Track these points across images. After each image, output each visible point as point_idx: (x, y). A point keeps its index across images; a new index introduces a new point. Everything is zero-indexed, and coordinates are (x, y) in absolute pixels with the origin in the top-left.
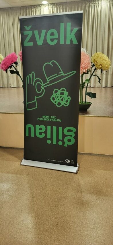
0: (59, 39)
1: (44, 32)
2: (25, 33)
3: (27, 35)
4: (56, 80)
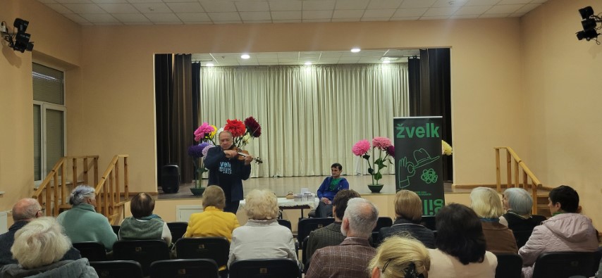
0: (426, 134)
1: (413, 129)
2: (398, 128)
3: (400, 130)
4: (425, 162)
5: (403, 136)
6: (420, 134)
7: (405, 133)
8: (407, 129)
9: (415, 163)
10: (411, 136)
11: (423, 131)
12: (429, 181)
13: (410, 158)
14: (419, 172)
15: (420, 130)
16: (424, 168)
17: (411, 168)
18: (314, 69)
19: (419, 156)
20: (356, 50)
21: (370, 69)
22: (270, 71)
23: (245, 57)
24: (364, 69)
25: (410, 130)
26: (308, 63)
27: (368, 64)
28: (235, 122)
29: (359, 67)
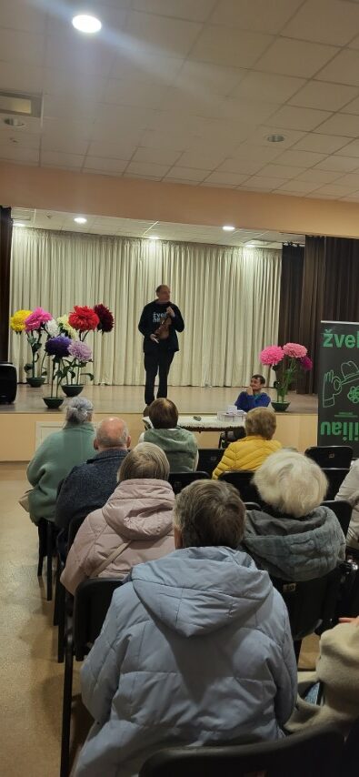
0: (356, 343)
1: (343, 336)
2: (325, 335)
3: (328, 337)
4: (353, 378)
5: (331, 345)
6: (350, 344)
7: (333, 341)
8: (336, 336)
9: (342, 379)
10: (339, 345)
11: (354, 340)
12: (356, 400)
13: (337, 373)
14: (346, 389)
15: (350, 339)
16: (351, 385)
17: (337, 384)
18: (159, 246)
19: (348, 370)
20: (228, 228)
21: (228, 253)
22: (101, 242)
23: (81, 220)
24: (221, 252)
25: (339, 338)
26: (154, 238)
27: (227, 246)
28: (85, 310)
29: (215, 249)
